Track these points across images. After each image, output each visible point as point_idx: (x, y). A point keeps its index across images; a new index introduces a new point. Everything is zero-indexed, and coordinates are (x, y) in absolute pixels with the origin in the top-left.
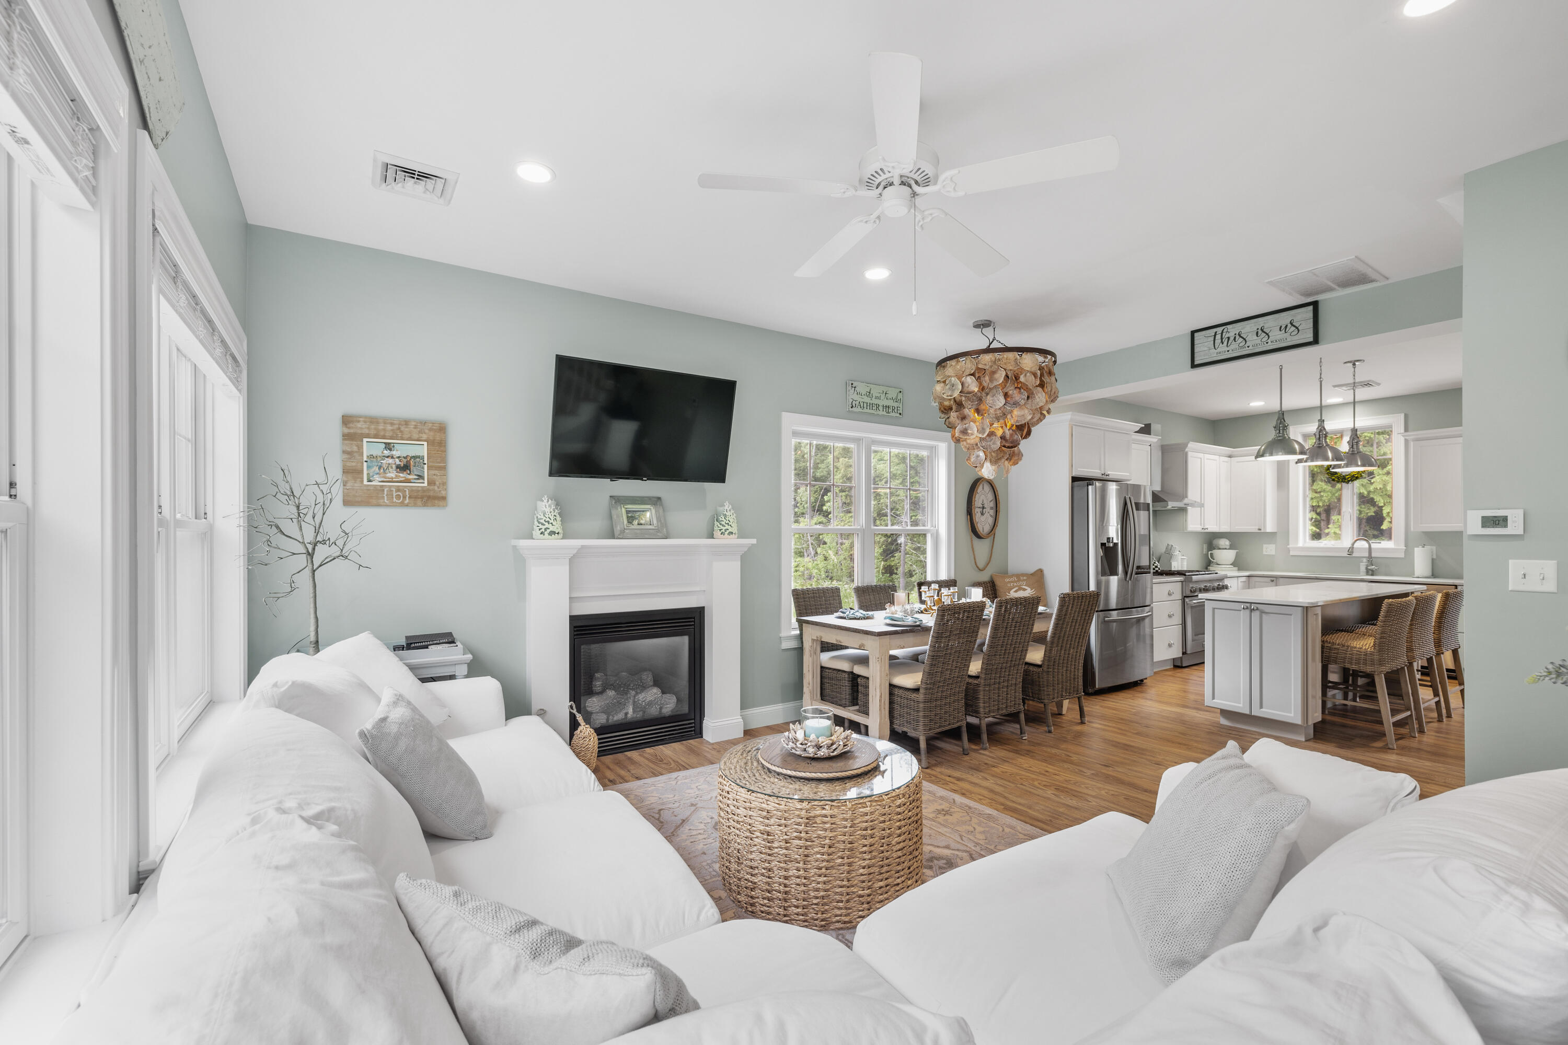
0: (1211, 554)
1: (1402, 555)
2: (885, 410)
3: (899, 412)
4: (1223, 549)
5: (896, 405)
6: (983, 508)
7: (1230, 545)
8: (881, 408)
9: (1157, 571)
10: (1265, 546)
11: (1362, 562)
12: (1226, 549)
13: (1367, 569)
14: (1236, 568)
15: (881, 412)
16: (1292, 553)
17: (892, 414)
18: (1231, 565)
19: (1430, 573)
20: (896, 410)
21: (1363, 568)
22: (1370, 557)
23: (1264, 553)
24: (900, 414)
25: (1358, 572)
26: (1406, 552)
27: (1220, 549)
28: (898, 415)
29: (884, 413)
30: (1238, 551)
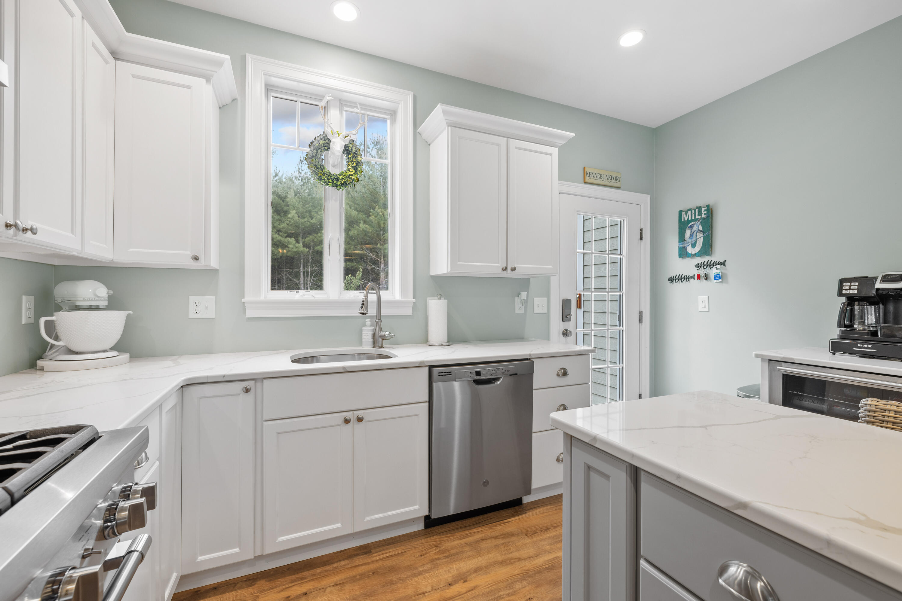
1: (409, 312)
4: (91, 308)
7: (110, 298)
10: (192, 299)
11: (365, 325)
12: (97, 308)
13: (374, 336)
14: (126, 356)
16: (249, 314)
18: (113, 349)
19: (446, 339)
21: (367, 336)
22: (379, 316)
23: (192, 315)
25: (361, 343)
26: (415, 307)
27: (77, 308)
30: (131, 312)
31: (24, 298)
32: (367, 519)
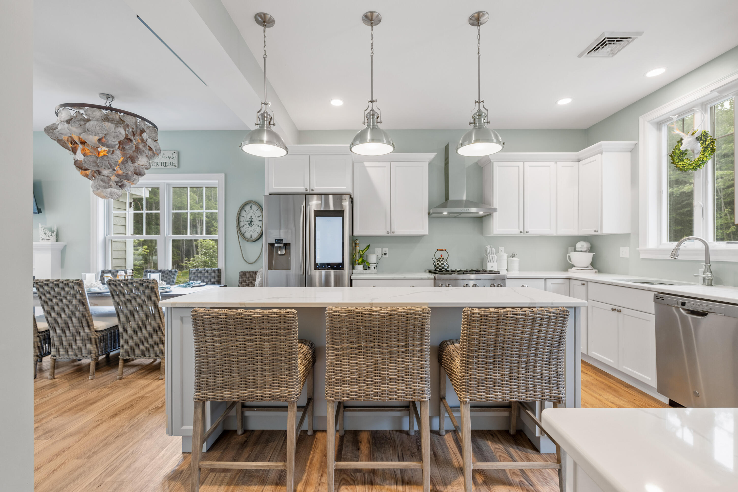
0: (569, 257)
2: (163, 165)
3: (174, 165)
4: (579, 252)
5: (171, 161)
6: (251, 221)
8: (160, 164)
9: (440, 270)
10: (621, 248)
12: (581, 251)
14: (594, 270)
15: (160, 166)
16: (642, 256)
17: (168, 167)
20: (171, 164)
22: (708, 260)
23: (621, 256)
24: (175, 166)
28: (174, 167)
29: (163, 167)
30: (594, 254)
31: (569, 248)
32: (624, 367)
